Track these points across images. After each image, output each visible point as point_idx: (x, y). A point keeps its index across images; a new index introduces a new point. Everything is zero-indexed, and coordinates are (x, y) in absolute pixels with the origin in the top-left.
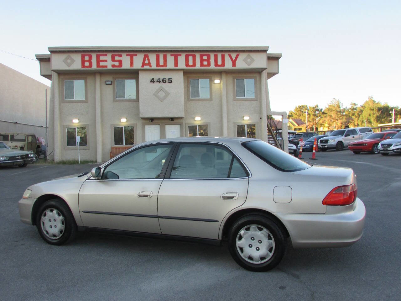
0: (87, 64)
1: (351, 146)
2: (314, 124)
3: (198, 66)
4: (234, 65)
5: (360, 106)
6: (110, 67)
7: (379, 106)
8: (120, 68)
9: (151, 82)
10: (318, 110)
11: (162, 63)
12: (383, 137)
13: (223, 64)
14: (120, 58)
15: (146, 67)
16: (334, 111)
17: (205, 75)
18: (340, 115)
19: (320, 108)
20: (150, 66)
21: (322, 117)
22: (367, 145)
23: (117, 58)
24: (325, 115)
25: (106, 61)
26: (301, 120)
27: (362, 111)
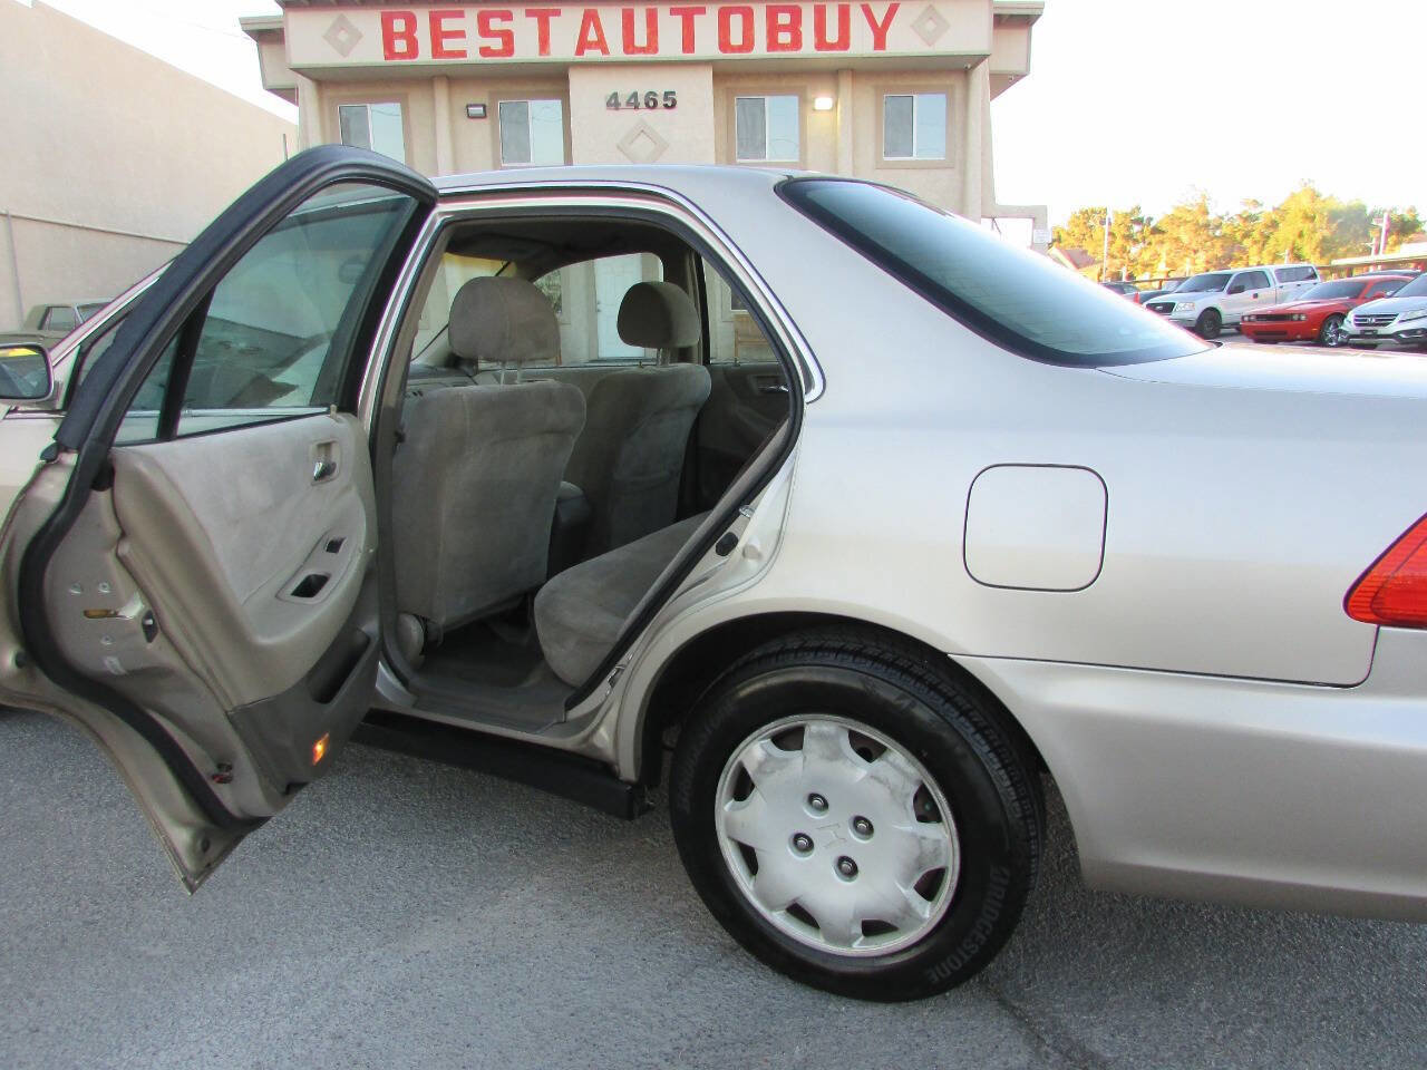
0: (400, 46)
1: (1249, 321)
2: (1123, 265)
3: (760, 49)
4: (880, 42)
5: (1271, 210)
6: (474, 56)
7: (1334, 207)
8: (508, 59)
9: (608, 104)
10: (1139, 222)
11: (641, 39)
12: (1360, 293)
13: (844, 42)
14: (506, 26)
15: (592, 55)
16: (1189, 225)
17: (784, 83)
18: (1204, 237)
19: (1144, 214)
20: (605, 51)
21: (1150, 244)
22: (1303, 317)
23: (496, 24)
24: (1158, 237)
25: (460, 34)
26: (1085, 252)
27: (1274, 225)
